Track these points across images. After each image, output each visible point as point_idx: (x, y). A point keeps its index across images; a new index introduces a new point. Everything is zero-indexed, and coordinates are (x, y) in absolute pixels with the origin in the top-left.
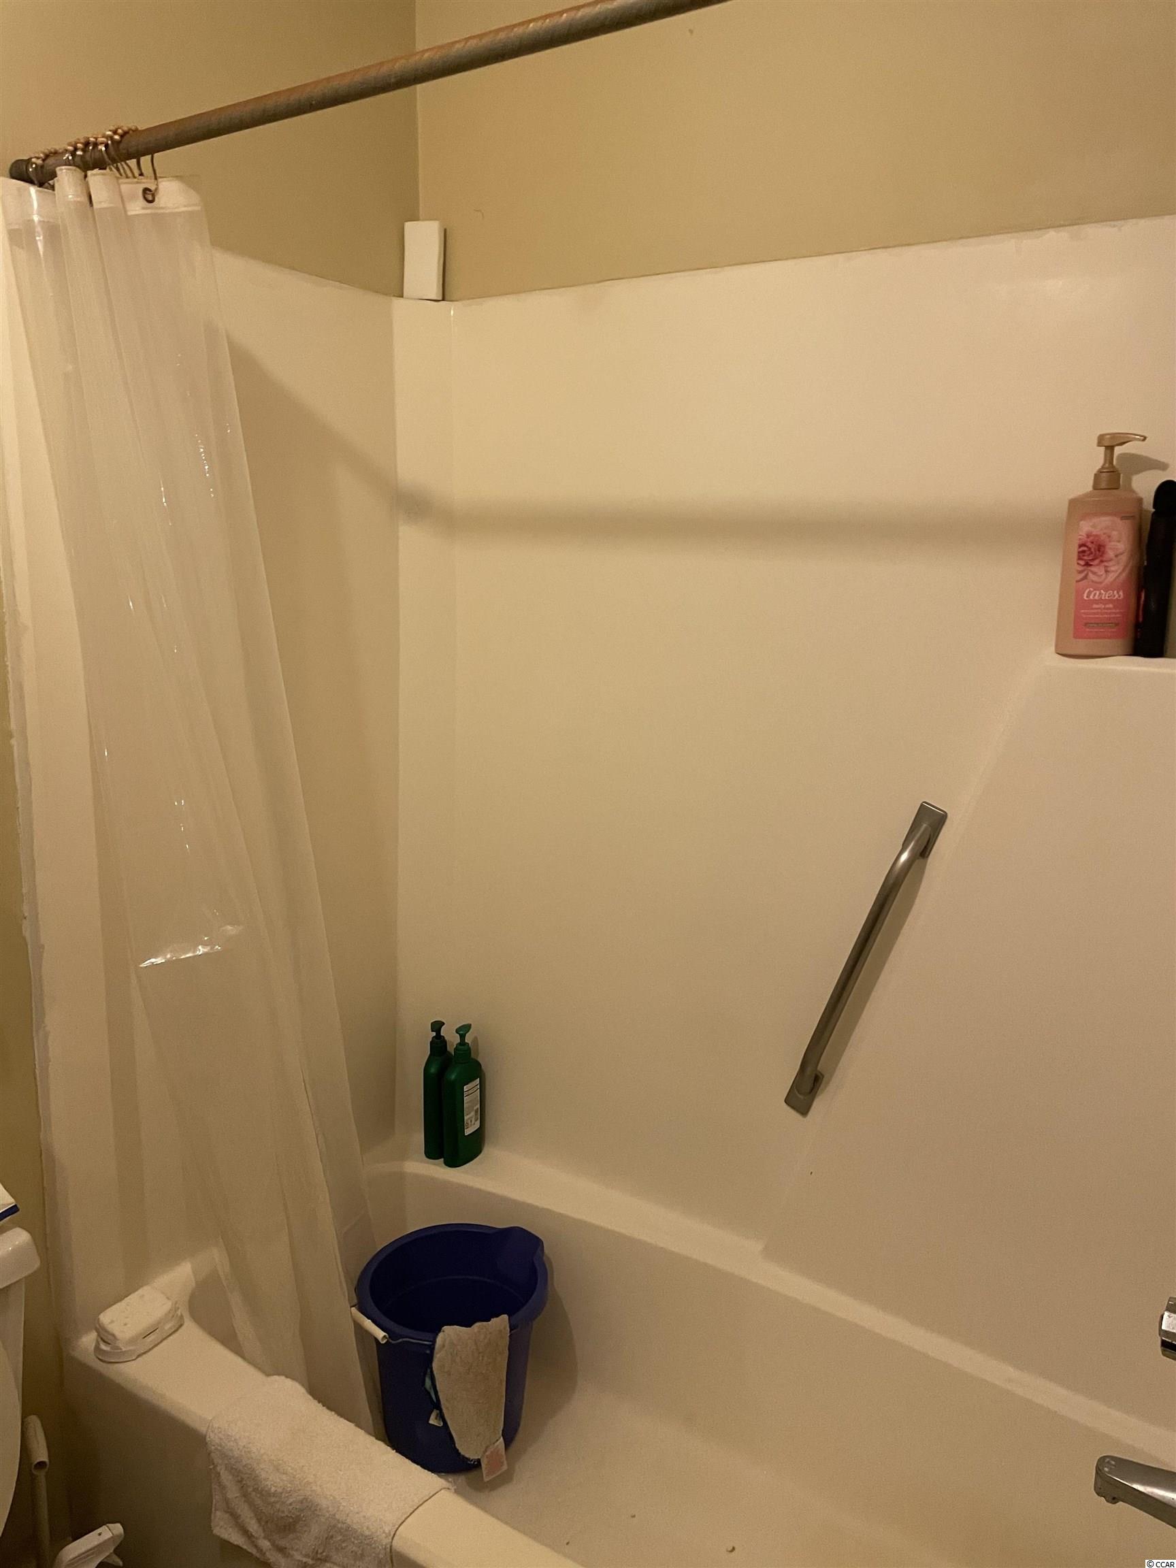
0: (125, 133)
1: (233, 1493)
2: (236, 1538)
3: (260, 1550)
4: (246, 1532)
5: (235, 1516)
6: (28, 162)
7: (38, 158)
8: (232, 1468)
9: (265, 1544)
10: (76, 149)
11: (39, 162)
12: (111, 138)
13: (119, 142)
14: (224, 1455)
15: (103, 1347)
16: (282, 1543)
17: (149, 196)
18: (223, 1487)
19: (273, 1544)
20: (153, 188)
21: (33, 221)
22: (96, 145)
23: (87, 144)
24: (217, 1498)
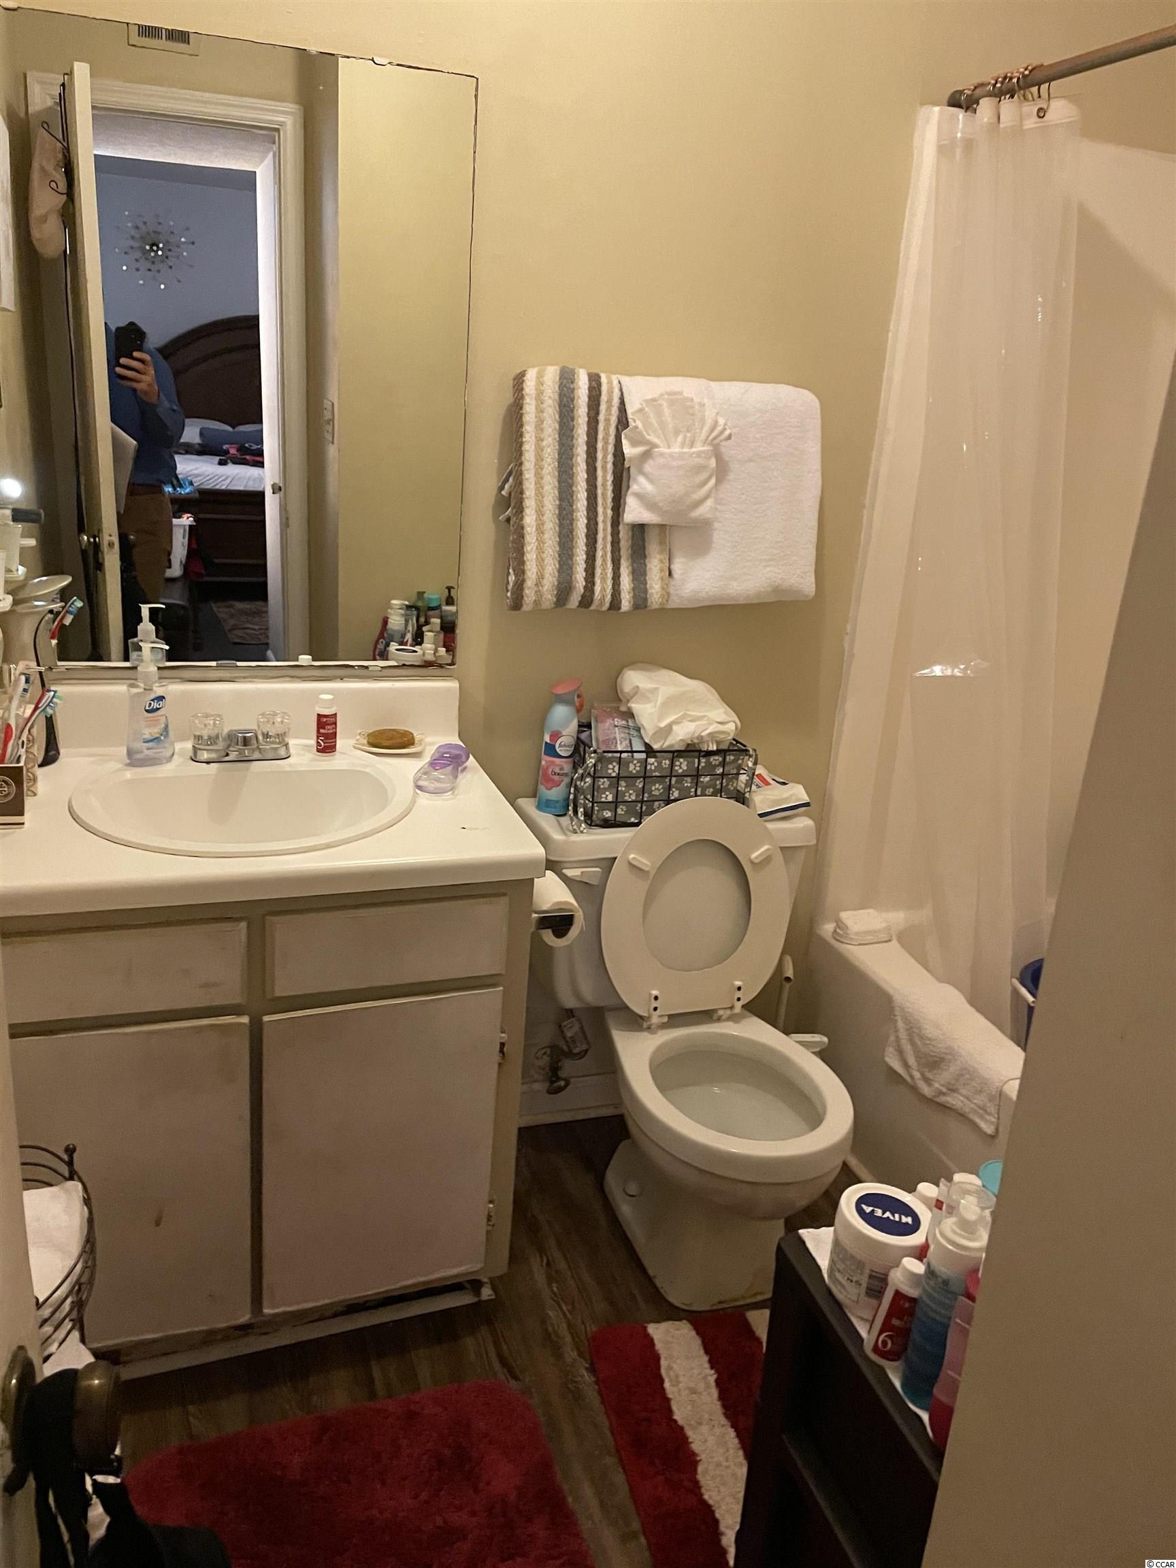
0: (1033, 69)
1: (903, 1035)
2: (897, 1066)
3: (912, 1077)
4: (906, 1065)
5: (900, 1052)
6: (961, 92)
7: (969, 89)
8: (906, 1019)
9: (917, 1075)
10: (996, 83)
11: (969, 92)
12: (1023, 73)
13: (1027, 75)
14: (902, 1009)
15: (838, 930)
16: (929, 1075)
17: (1041, 113)
18: (896, 1031)
19: (923, 1075)
20: (1045, 108)
21: (956, 137)
22: (1011, 78)
23: (1005, 78)
24: (892, 1038)
